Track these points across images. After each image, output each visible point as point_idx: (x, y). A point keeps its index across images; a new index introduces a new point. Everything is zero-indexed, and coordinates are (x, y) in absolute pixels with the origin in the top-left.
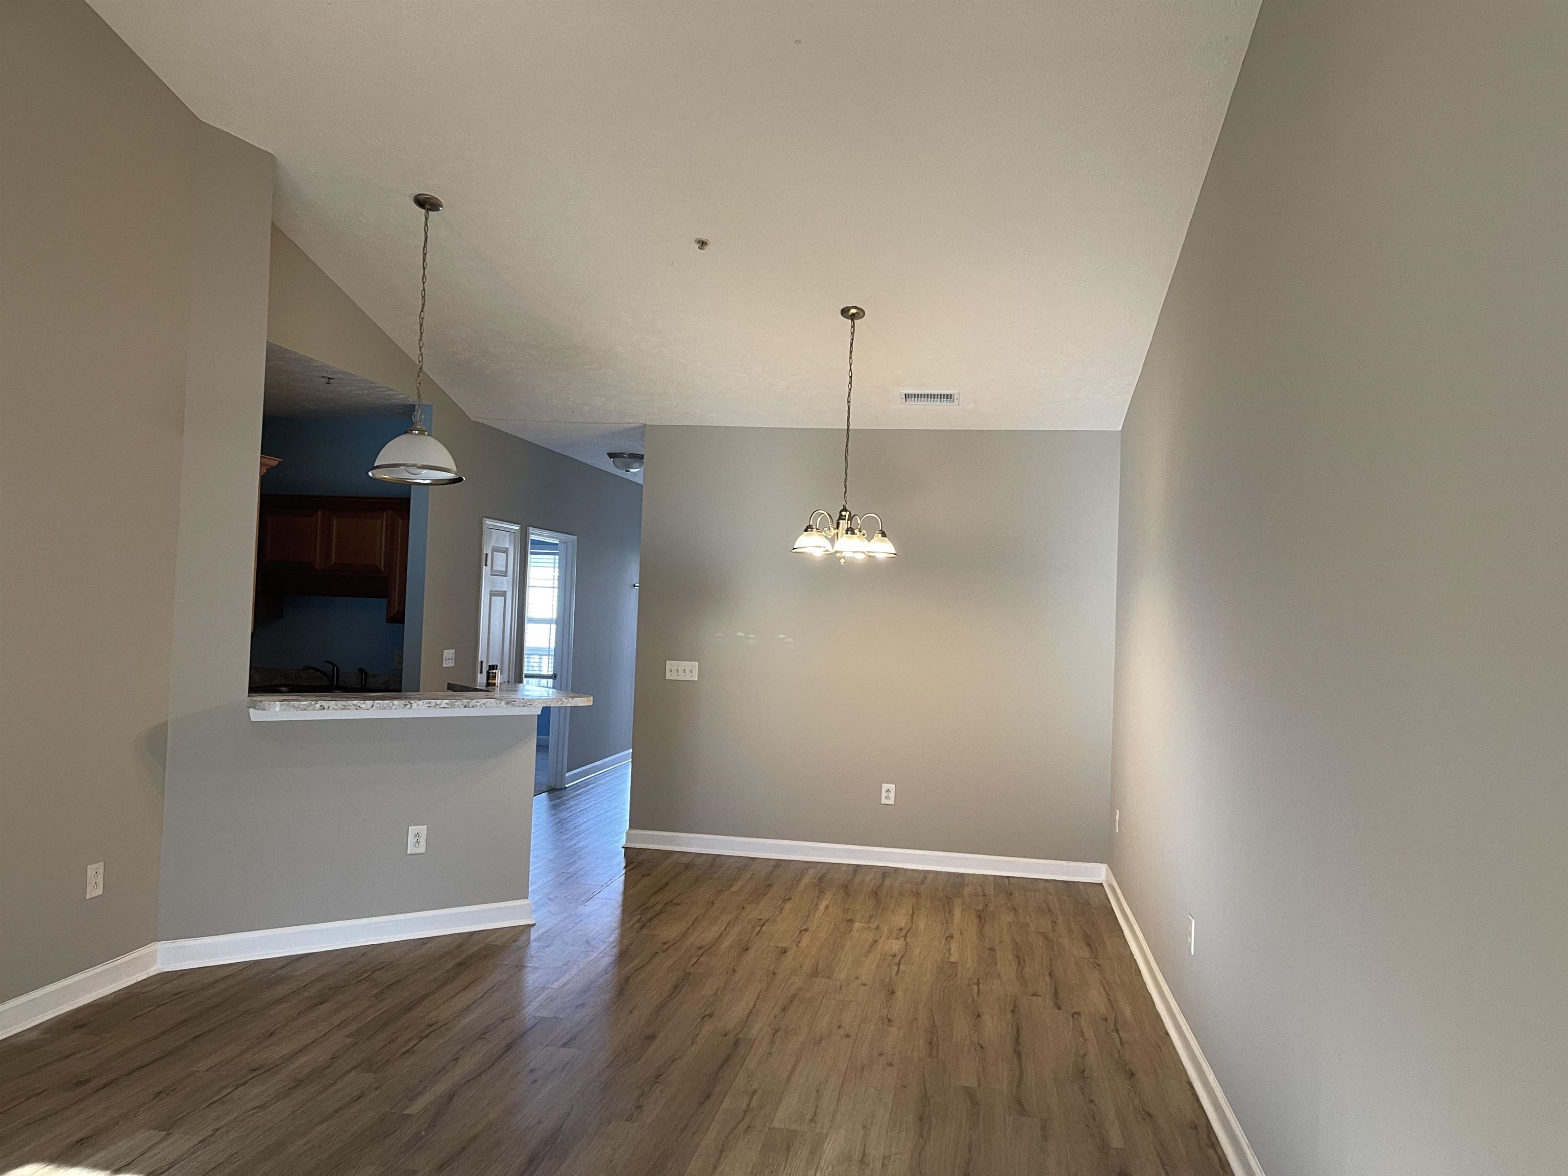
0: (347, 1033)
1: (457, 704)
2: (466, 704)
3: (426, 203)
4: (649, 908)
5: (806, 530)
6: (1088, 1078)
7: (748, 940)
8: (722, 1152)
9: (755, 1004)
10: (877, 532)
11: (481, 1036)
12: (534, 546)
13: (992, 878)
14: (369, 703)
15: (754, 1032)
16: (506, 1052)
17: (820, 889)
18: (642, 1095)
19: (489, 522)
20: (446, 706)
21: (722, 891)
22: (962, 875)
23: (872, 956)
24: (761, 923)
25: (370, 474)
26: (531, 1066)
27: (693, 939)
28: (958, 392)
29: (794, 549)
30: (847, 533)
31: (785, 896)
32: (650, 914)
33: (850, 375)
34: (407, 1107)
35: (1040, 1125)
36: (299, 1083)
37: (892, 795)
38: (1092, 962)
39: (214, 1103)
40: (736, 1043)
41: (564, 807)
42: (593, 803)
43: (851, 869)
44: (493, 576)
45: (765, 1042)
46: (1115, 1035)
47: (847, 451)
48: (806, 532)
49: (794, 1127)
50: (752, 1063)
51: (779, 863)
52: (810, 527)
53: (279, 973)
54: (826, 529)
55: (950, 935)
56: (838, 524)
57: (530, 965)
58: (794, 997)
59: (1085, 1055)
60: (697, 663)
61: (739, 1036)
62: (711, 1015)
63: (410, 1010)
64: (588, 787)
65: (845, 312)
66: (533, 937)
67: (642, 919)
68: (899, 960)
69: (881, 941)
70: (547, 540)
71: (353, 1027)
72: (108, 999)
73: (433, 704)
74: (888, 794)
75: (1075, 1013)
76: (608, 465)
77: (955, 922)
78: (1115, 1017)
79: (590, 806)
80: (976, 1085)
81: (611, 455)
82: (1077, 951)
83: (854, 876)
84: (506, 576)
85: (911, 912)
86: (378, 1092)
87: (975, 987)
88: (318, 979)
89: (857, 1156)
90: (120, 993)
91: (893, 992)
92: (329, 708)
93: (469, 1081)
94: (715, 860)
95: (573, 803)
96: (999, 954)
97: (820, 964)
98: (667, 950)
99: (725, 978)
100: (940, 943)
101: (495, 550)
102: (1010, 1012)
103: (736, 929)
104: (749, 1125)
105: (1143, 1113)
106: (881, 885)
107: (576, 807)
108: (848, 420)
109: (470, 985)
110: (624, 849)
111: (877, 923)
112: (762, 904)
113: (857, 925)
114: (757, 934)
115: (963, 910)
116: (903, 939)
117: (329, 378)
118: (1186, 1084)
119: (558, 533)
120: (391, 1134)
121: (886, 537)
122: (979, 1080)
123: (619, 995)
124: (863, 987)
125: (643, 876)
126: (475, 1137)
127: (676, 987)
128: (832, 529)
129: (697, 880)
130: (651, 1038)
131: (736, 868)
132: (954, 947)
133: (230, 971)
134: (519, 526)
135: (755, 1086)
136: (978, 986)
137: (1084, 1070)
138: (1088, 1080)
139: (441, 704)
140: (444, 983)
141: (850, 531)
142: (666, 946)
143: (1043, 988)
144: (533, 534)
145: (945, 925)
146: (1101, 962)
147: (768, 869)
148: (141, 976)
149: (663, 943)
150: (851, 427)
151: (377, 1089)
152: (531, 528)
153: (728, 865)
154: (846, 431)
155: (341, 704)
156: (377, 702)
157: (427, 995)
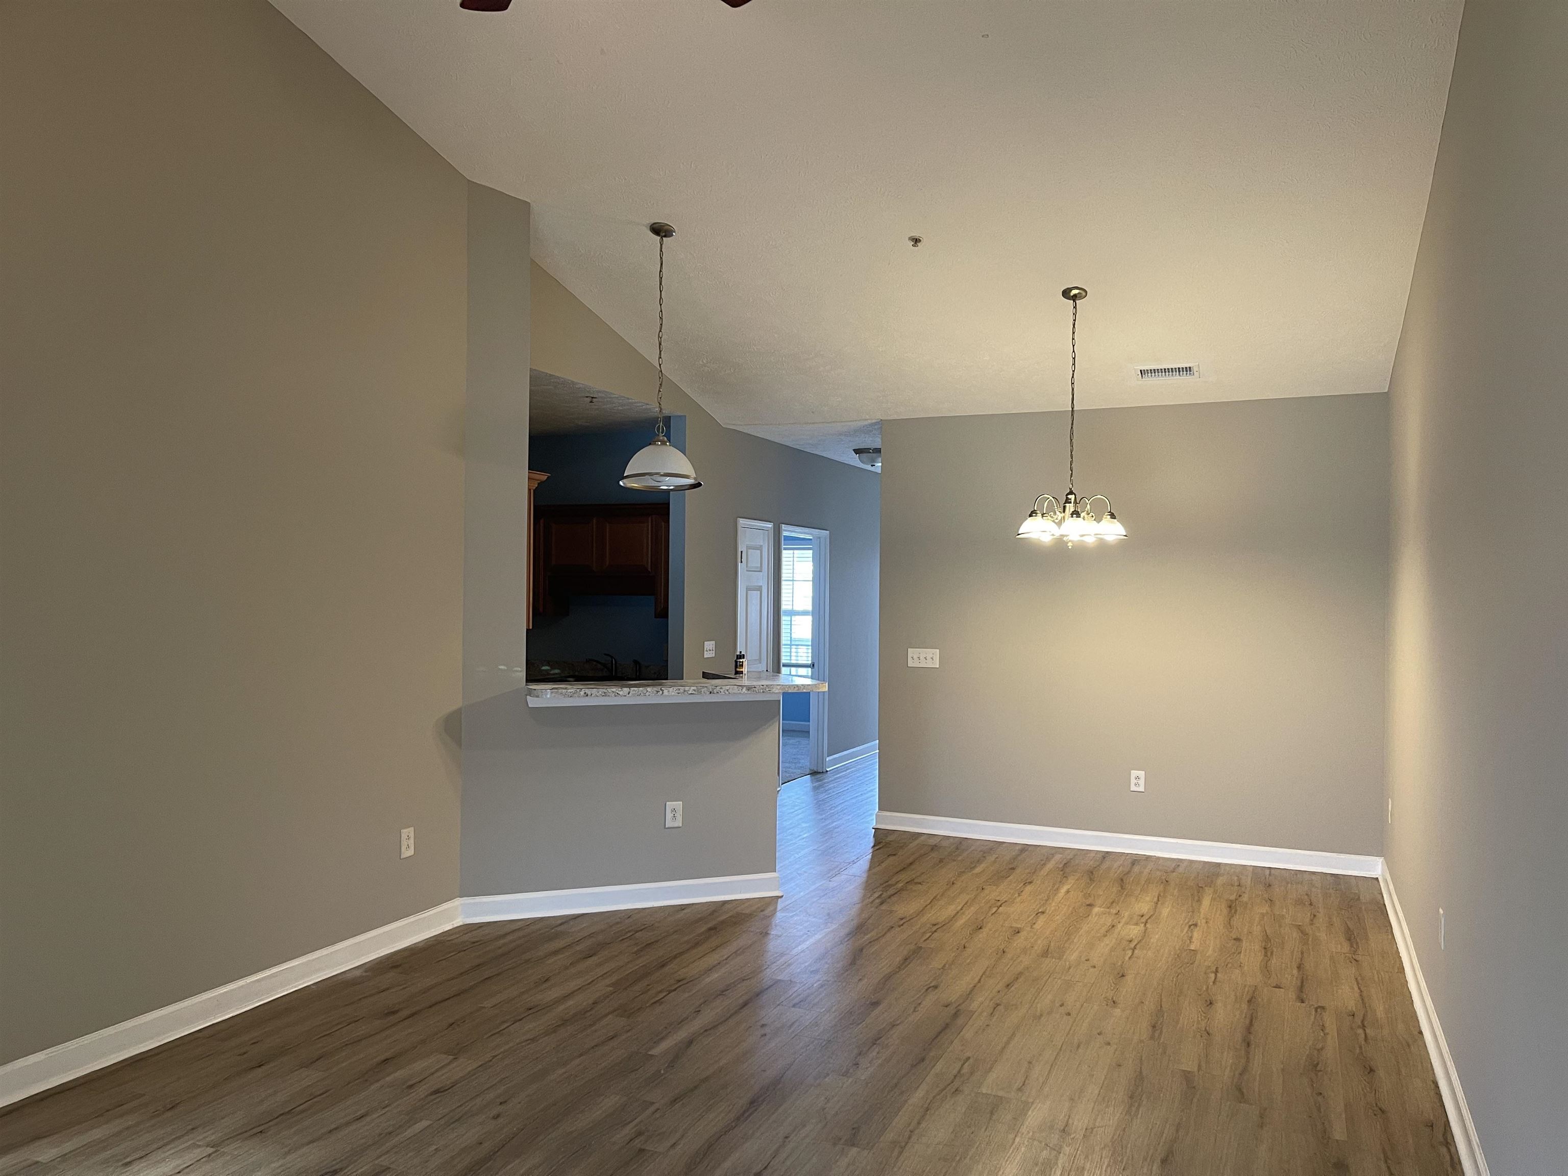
0: (609, 983)
1: (703, 690)
2: (711, 690)
3: (660, 230)
4: (890, 886)
5: (1030, 516)
6: (1321, 1071)
7: (983, 920)
8: (927, 1109)
9: (980, 979)
10: (1106, 514)
11: (722, 993)
12: (786, 542)
13: (1251, 869)
14: (626, 690)
15: (974, 1005)
16: (741, 1008)
17: (1063, 874)
18: (860, 1054)
19: (742, 521)
20: (693, 692)
21: (964, 872)
22: (1219, 865)
23: (1107, 940)
24: (999, 904)
25: (621, 483)
26: (762, 1022)
27: (930, 916)
28: (1197, 364)
29: (1019, 535)
30: (1072, 517)
31: (1027, 879)
32: (891, 891)
33: (1074, 357)
34: (651, 1048)
35: (1258, 1112)
36: (565, 1022)
37: (1142, 782)
38: (1349, 958)
39: (494, 1034)
40: (956, 1015)
41: (822, 789)
42: (851, 786)
43: (1099, 856)
44: (748, 572)
45: (985, 1014)
46: (1360, 1031)
47: (1072, 433)
48: (1031, 517)
49: (1001, 1093)
50: (968, 1033)
51: (1025, 848)
52: (1035, 512)
53: (559, 929)
54: (1052, 513)
55: (1194, 923)
56: (1065, 507)
57: (773, 933)
58: (1021, 974)
59: (1322, 1049)
60: (938, 650)
61: (959, 1008)
62: (936, 987)
63: (663, 966)
64: (848, 771)
65: (1066, 293)
66: (779, 907)
67: (883, 896)
68: (1134, 946)
69: (1120, 926)
70: (802, 536)
71: (614, 978)
72: (420, 945)
73: (682, 691)
74: (1138, 780)
75: (1320, 1007)
76: (854, 460)
77: (1202, 911)
78: (1364, 1015)
79: (848, 789)
80: (1196, 1069)
81: (857, 451)
82: (1335, 945)
83: (1102, 862)
84: (761, 572)
85: (1156, 899)
86: (629, 1034)
87: (1213, 975)
88: (590, 936)
89: (1061, 1125)
90: (431, 939)
91: (1123, 976)
92: (591, 695)
93: (707, 1030)
94: (961, 844)
95: (832, 785)
96: (1244, 944)
97: (1052, 944)
98: (902, 925)
99: (954, 954)
100: (1182, 931)
101: (748, 548)
102: (1246, 1002)
103: (973, 909)
104: (958, 1088)
105: (1376, 1108)
106: (1129, 872)
107: (834, 790)
108: (1072, 402)
109: (717, 948)
110: (874, 830)
111: (1118, 908)
112: (1002, 887)
113: (1096, 910)
114: (992, 914)
115: (1213, 899)
116: (1143, 925)
117: (592, 398)
118: (1431, 1083)
119: (809, 529)
120: (637, 1070)
121: (1115, 518)
122: (1199, 1066)
123: (851, 964)
124: (1092, 970)
125: (889, 856)
126: (706, 1079)
127: (906, 959)
128: (1058, 513)
129: (941, 861)
130: (876, 1004)
131: (981, 851)
132: (1196, 935)
133: (520, 924)
134: (772, 524)
135: (968, 1054)
136: (1216, 975)
137: (1318, 1064)
138: (1320, 1074)
139: (689, 690)
140: (697, 944)
141: (1076, 514)
142: (902, 922)
143: (1287, 980)
144: (786, 531)
145: (1191, 913)
146: (1359, 958)
147: (1014, 854)
148: (447, 927)
149: (900, 919)
150: (1075, 409)
151: (628, 1031)
152: (783, 525)
153: (973, 848)
154: (1071, 412)
155: (601, 691)
156: (632, 689)
157: (681, 954)
